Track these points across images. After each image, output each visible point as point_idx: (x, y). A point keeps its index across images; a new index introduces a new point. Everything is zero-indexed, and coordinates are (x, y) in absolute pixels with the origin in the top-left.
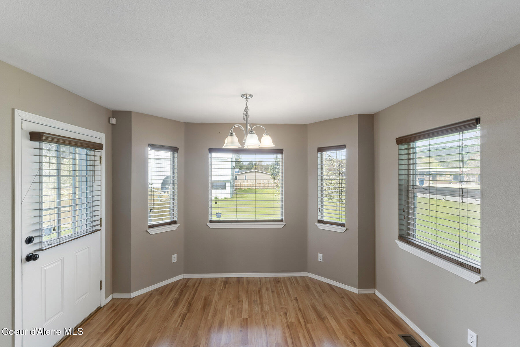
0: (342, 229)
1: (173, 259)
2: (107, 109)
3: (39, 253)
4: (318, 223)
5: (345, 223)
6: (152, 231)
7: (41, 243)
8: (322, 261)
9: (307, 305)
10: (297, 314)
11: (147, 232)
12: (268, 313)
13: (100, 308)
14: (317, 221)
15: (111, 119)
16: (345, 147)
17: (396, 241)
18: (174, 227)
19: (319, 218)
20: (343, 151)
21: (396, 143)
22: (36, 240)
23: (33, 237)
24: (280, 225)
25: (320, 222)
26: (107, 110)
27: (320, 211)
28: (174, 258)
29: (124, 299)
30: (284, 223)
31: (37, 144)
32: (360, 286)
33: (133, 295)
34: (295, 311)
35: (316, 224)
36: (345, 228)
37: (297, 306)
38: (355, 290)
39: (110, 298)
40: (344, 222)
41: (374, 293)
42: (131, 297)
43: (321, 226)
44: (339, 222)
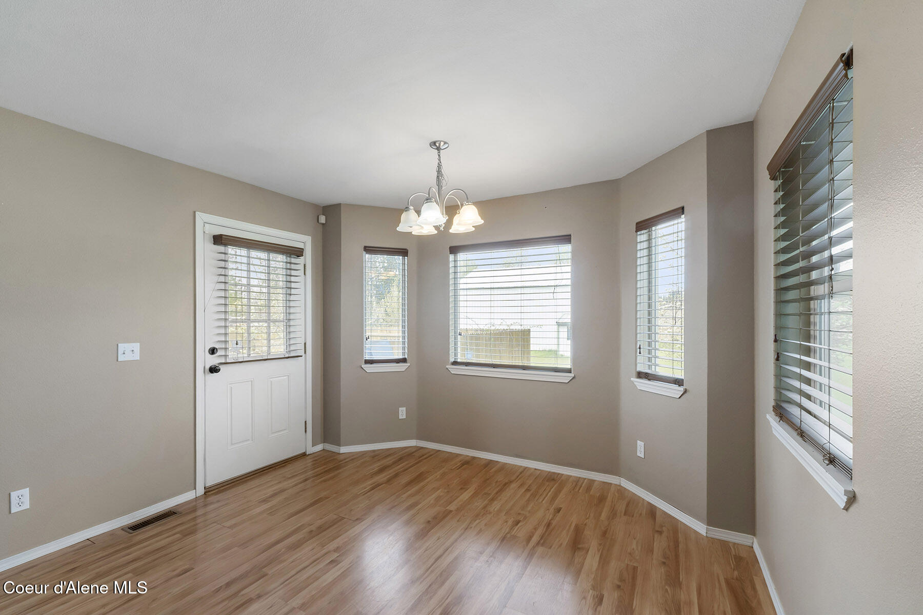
0: (676, 391)
1: (400, 413)
2: (314, 204)
3: (221, 367)
4: (638, 378)
5: (683, 378)
6: (369, 368)
7: (226, 356)
8: (643, 457)
9: (570, 523)
10: (535, 529)
11: (362, 368)
12: (490, 513)
13: (304, 455)
14: (634, 374)
15: (319, 216)
16: (683, 213)
17: (768, 416)
18: (402, 367)
19: (640, 368)
20: (680, 220)
21: (769, 177)
22: (219, 353)
23: (217, 349)
24: (565, 378)
25: (640, 375)
26: (315, 206)
27: (640, 353)
28: (402, 413)
29: (334, 452)
30: (572, 375)
31: (221, 248)
32: (711, 521)
33: (344, 450)
34: (538, 524)
35: (632, 379)
36: (682, 389)
37: (550, 519)
38: (700, 527)
39: (319, 447)
40: (680, 375)
41: (750, 544)
42: (341, 452)
43: (643, 384)
44: (671, 376)
